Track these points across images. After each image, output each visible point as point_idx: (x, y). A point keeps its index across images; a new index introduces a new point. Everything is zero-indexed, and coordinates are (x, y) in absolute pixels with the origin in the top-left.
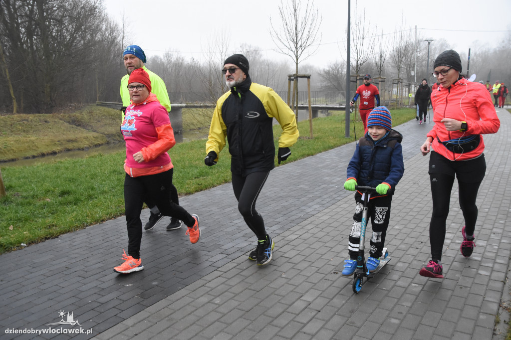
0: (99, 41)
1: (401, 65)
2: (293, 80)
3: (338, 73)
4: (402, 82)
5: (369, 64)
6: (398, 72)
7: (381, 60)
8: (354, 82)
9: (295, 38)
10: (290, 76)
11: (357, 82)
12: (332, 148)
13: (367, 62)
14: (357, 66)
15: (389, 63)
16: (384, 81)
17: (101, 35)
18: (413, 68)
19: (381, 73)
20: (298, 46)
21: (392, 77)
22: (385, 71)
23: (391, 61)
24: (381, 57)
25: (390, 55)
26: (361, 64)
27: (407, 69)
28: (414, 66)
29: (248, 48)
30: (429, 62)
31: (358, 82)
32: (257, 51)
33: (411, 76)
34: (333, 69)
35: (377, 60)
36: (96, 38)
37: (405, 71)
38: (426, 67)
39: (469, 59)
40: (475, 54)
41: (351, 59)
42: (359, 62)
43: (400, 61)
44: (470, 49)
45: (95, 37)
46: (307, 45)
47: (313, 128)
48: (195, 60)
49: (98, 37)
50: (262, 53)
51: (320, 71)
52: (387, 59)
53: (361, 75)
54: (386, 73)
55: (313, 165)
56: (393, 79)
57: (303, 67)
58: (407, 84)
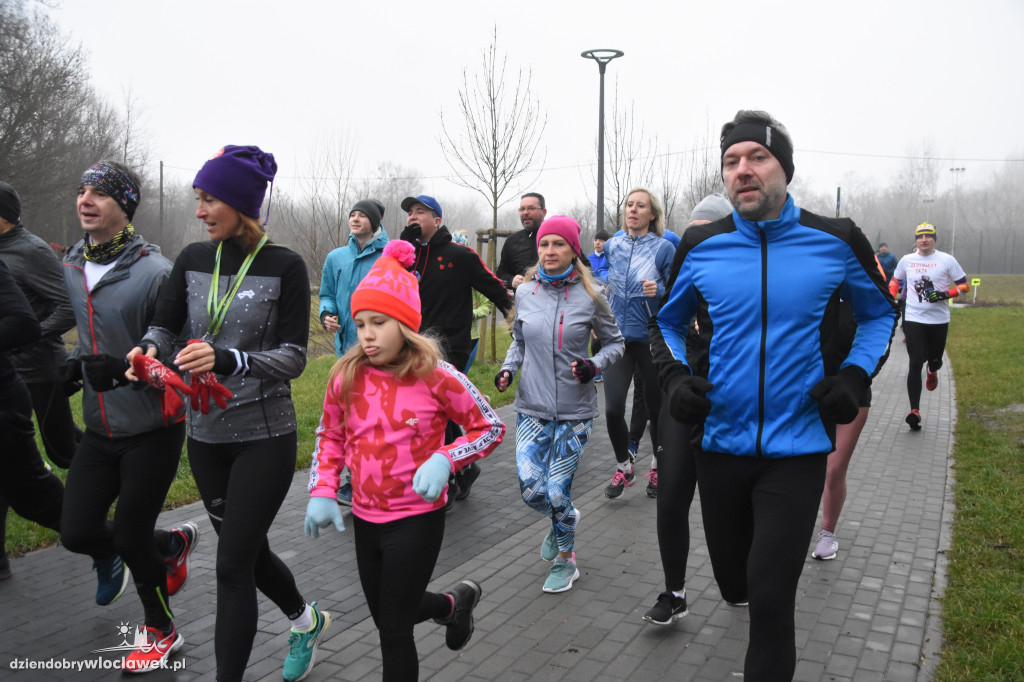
0: (73, 144)
2: (486, 241)
9: (492, 157)
10: (480, 234)
14: (619, 215)
15: (682, 210)
17: (77, 132)
20: (499, 172)
24: (666, 198)
25: (685, 194)
29: (394, 172)
32: (413, 178)
36: (67, 139)
39: (838, 206)
40: (850, 198)
41: (606, 202)
44: (839, 189)
45: (64, 136)
46: (518, 169)
48: (282, 193)
49: (71, 136)
50: (422, 182)
52: (678, 201)
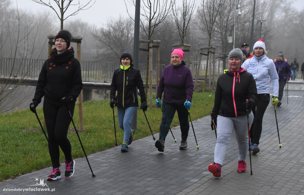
1: (214, 27)
3: (122, 36)
4: (214, 53)
5: (167, 24)
6: (208, 37)
7: (185, 20)
8: (145, 50)
11: (149, 51)
12: (111, 147)
13: (164, 22)
16: (188, 51)
18: (231, 32)
19: (185, 38)
21: (200, 45)
22: (191, 35)
23: (199, 21)
26: (156, 25)
27: (221, 34)
28: (232, 30)
30: (255, 23)
31: (151, 50)
33: (227, 43)
34: (115, 30)
35: (179, 19)
37: (219, 36)
38: (250, 31)
42: (153, 21)
43: (212, 22)
47: (84, 116)
51: (96, 31)
53: (155, 41)
54: (191, 38)
55: (82, 172)
56: (202, 47)
57: (72, 24)
58: (222, 56)
